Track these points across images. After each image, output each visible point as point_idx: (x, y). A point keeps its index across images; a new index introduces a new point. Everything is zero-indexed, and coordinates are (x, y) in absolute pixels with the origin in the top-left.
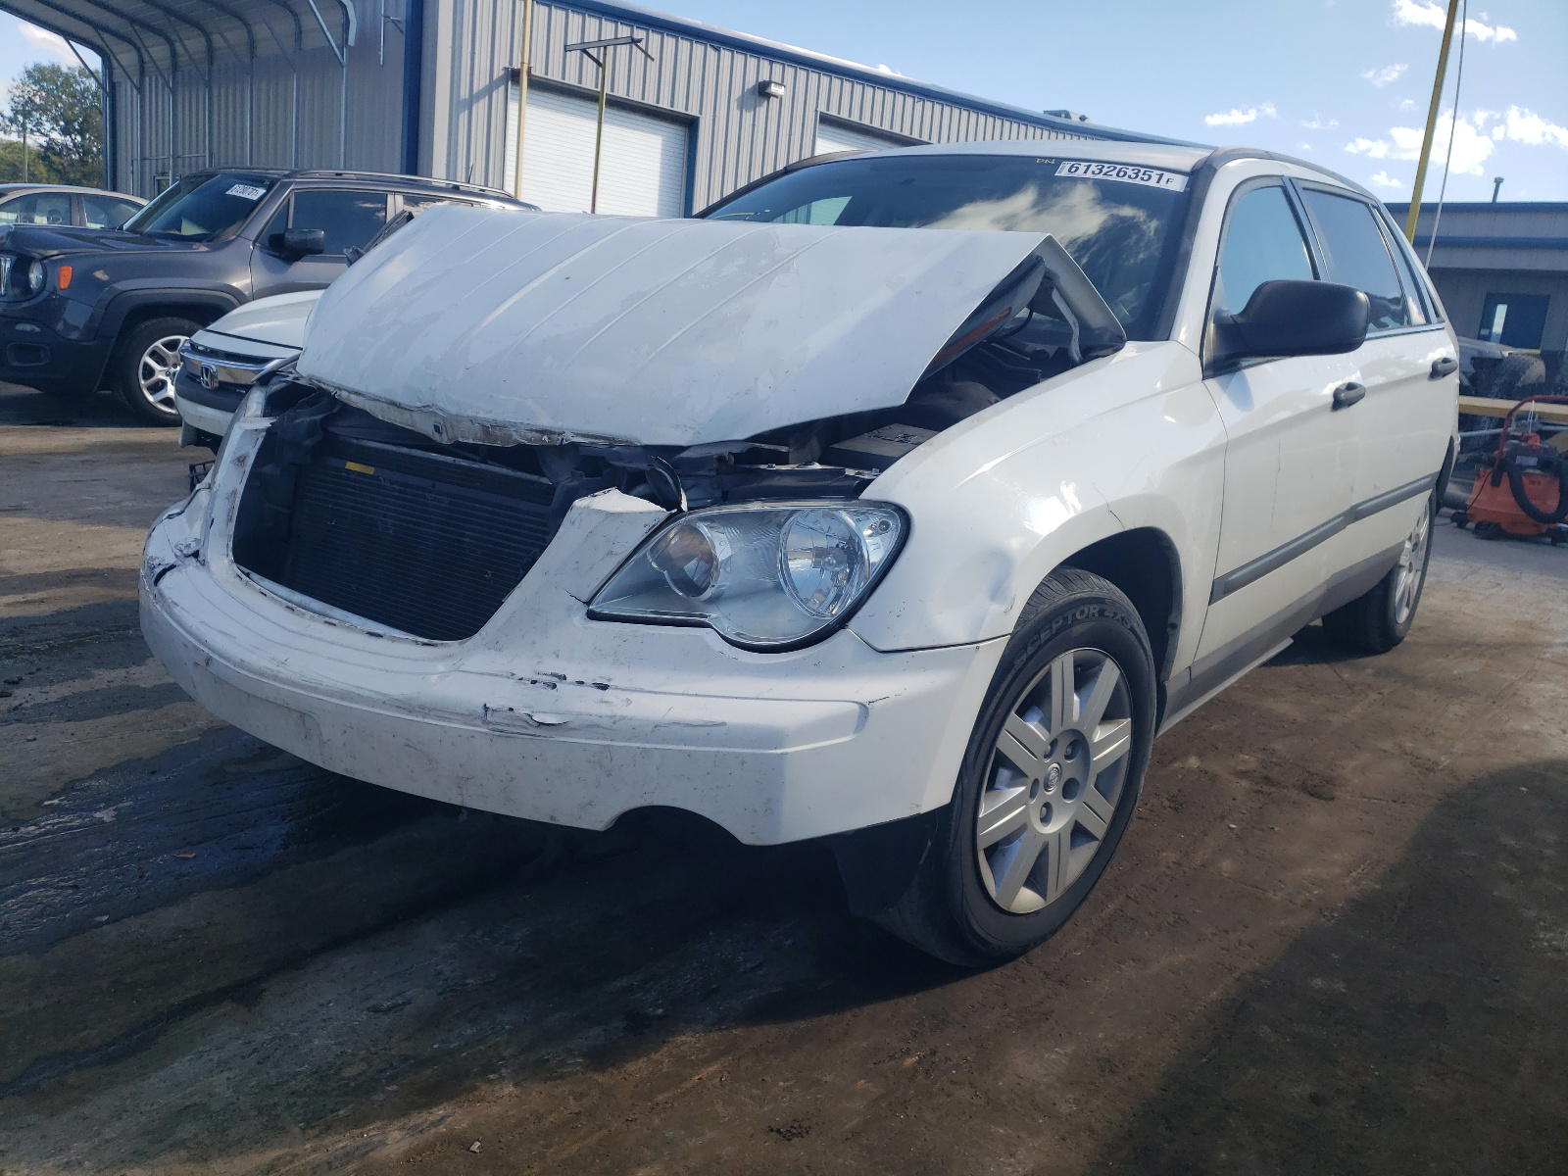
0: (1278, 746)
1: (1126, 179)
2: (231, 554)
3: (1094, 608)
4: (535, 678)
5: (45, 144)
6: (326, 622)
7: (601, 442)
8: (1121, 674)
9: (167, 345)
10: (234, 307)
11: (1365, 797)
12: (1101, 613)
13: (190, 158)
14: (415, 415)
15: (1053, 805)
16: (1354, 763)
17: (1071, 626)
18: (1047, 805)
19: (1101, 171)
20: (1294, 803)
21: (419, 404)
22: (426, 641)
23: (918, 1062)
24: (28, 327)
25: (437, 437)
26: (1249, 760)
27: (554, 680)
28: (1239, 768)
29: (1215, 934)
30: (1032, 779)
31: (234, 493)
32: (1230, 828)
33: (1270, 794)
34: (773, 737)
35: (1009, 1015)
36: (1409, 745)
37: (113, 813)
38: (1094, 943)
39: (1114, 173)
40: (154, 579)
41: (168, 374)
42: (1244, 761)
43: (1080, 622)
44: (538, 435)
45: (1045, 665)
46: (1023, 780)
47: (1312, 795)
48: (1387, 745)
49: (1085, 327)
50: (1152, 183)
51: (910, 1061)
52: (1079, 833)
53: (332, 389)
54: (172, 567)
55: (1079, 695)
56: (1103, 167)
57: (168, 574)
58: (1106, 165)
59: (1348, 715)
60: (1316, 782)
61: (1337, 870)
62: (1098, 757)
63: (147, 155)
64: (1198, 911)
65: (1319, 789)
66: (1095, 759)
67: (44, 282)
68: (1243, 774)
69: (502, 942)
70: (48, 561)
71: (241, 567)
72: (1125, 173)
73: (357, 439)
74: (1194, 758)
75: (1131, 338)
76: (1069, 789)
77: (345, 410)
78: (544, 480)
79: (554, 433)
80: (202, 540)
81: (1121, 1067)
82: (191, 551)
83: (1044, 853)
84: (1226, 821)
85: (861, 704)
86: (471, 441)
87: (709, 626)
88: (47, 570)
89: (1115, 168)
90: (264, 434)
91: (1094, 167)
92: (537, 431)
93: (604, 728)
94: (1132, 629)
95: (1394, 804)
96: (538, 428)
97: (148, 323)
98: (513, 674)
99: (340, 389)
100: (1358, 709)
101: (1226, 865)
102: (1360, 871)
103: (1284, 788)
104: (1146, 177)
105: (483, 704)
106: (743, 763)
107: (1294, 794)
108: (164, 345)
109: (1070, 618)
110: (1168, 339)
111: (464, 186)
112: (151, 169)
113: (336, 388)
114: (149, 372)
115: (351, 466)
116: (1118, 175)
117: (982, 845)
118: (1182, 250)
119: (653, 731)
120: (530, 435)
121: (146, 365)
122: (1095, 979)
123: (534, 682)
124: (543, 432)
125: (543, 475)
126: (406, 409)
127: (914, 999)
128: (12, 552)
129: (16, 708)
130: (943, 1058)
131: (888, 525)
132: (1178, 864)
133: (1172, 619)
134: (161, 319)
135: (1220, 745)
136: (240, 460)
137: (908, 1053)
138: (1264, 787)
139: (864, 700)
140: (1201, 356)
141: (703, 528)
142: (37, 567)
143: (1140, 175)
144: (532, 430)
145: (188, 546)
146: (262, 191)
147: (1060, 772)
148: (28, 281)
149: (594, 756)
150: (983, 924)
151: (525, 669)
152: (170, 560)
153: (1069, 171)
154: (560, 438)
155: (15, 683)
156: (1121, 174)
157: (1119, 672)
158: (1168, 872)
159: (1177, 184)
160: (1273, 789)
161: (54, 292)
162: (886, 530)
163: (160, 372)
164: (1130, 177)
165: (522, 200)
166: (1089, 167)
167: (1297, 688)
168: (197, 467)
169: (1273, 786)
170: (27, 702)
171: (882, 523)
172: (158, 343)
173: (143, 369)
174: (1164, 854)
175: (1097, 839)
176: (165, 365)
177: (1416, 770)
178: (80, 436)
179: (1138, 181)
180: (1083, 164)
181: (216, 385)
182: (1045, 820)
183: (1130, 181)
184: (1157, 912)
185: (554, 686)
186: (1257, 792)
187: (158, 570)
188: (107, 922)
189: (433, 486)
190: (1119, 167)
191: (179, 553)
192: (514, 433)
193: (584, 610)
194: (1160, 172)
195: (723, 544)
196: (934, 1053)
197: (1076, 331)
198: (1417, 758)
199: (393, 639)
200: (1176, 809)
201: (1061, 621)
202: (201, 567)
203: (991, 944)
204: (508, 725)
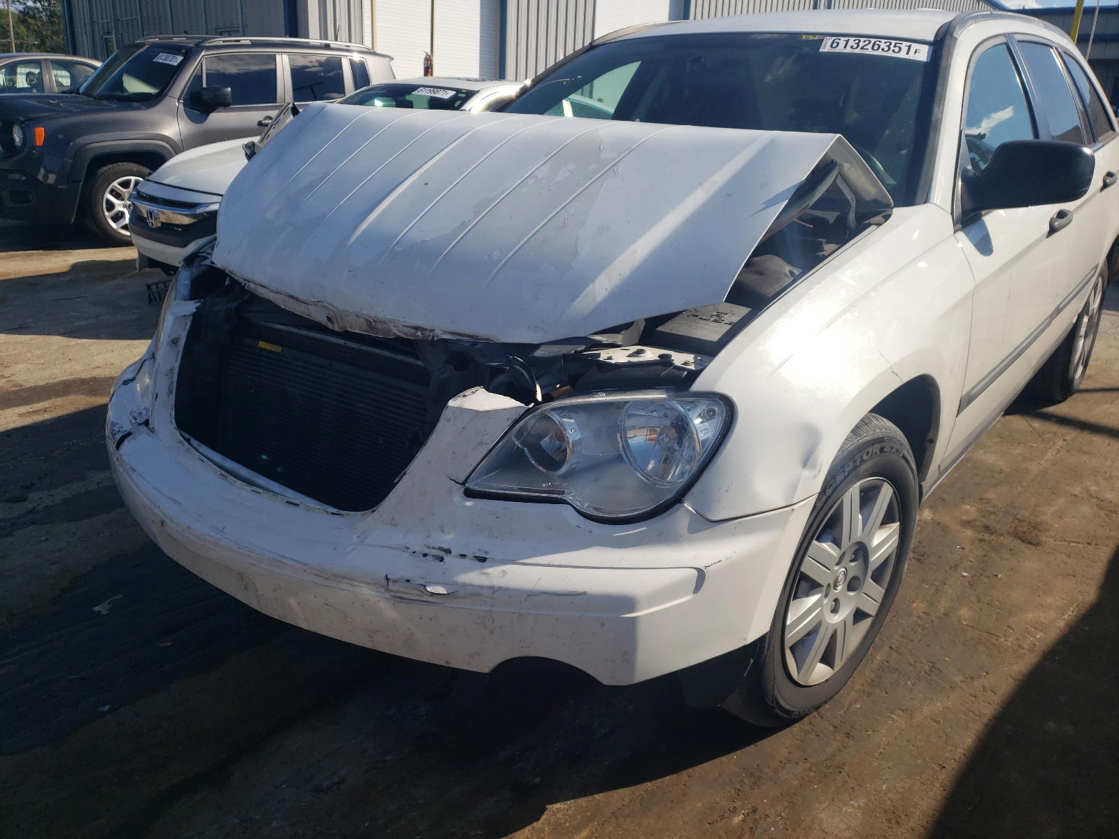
0: (991, 495)
1: (880, 53)
2: (174, 421)
3: (877, 448)
4: (427, 551)
5: (23, 10)
6: (253, 491)
7: (466, 339)
8: (894, 492)
9: (122, 184)
10: (171, 156)
11: (1065, 541)
12: (882, 450)
13: (127, 21)
14: (310, 307)
15: (840, 599)
16: (1053, 508)
17: (860, 466)
18: (836, 600)
19: (858, 44)
20: (1011, 550)
21: (312, 300)
22: (335, 510)
23: (743, 821)
24: (17, 177)
25: (330, 325)
26: (970, 510)
27: (441, 554)
28: (964, 518)
29: (964, 681)
30: (825, 585)
31: (172, 370)
32: (963, 576)
33: (990, 542)
34: (627, 603)
35: (810, 769)
36: (1094, 488)
37: (108, 606)
38: (869, 695)
39: (870, 47)
40: (115, 444)
41: (125, 206)
42: (967, 511)
43: (866, 461)
44: (413, 331)
45: (837, 500)
46: (820, 589)
47: (1023, 541)
48: (1077, 490)
49: (860, 200)
50: (902, 55)
51: (737, 819)
52: (859, 615)
53: (242, 281)
54: (129, 434)
55: (862, 515)
56: (860, 41)
57: (126, 442)
58: (862, 40)
59: (1042, 462)
60: (1025, 529)
61: (1052, 614)
62: (875, 557)
63: (95, 19)
64: (947, 659)
65: (1029, 536)
66: (872, 559)
67: (24, 140)
68: (967, 524)
69: (411, 718)
70: (47, 373)
71: (184, 434)
72: (879, 46)
73: (265, 321)
74: (927, 510)
75: (896, 206)
76: (853, 585)
77: (253, 298)
78: (420, 363)
79: (426, 330)
80: (151, 409)
81: (904, 818)
82: (142, 420)
83: (834, 637)
84: (959, 569)
85: (699, 569)
86: (358, 332)
87: (567, 503)
88: (47, 381)
89: (870, 42)
90: (191, 318)
91: (852, 42)
92: (411, 327)
93: (484, 596)
94: (904, 457)
95: (1090, 547)
96: (413, 325)
97: (105, 168)
98: (408, 548)
99: (249, 281)
100: (1050, 455)
101: (964, 612)
102: (1070, 613)
103: (1000, 536)
104: (897, 50)
105: (385, 575)
106: (603, 624)
107: (1009, 541)
108: (120, 184)
109: (859, 460)
110: (925, 203)
111: (333, 44)
112: (99, 30)
113: (245, 280)
114: (111, 206)
115: (263, 344)
116: (873, 48)
117: (788, 644)
118: (934, 119)
119: (526, 600)
120: (407, 330)
121: (108, 202)
122: (874, 731)
123: (425, 555)
124: (417, 328)
125: (419, 359)
126: (301, 302)
127: (734, 756)
128: (20, 366)
129: (30, 512)
130: (762, 816)
131: (714, 412)
132: (927, 614)
133: (930, 436)
134: (115, 165)
135: (946, 496)
136: (174, 342)
137: (734, 811)
138: (985, 535)
139: (701, 566)
140: (952, 213)
141: (556, 417)
142: (40, 379)
143: (892, 47)
144: (407, 326)
145: (140, 414)
146: (180, 58)
147: (846, 574)
148: (13, 140)
149: (478, 619)
150: (787, 699)
151: (417, 545)
152: (127, 427)
153: (831, 46)
154: (431, 334)
155: (28, 488)
156: (876, 47)
157: (892, 490)
158: (919, 622)
159: (922, 54)
160: (993, 537)
161: (34, 147)
162: (714, 415)
163: (119, 206)
164: (883, 50)
165: (378, 52)
166: (847, 41)
167: (998, 440)
168: (152, 287)
169: (992, 534)
170: (39, 505)
171: (709, 411)
172: (115, 184)
173: (107, 204)
174: (915, 605)
175: (871, 616)
176: (123, 200)
177: (1102, 513)
178: (66, 258)
179: (890, 54)
180: (843, 39)
181: (159, 225)
182: (835, 611)
183: (884, 54)
184: (915, 662)
185: (442, 559)
186: (981, 540)
187: (118, 436)
188: (109, 712)
189: (330, 365)
190: (873, 40)
191: (133, 421)
192: (392, 328)
193: (462, 489)
194: (909, 44)
195: (573, 429)
196: (755, 811)
197: (853, 204)
198: (1101, 501)
199: (308, 509)
200: (919, 560)
201: (852, 464)
202: (151, 434)
203: (793, 712)
204: (406, 593)
